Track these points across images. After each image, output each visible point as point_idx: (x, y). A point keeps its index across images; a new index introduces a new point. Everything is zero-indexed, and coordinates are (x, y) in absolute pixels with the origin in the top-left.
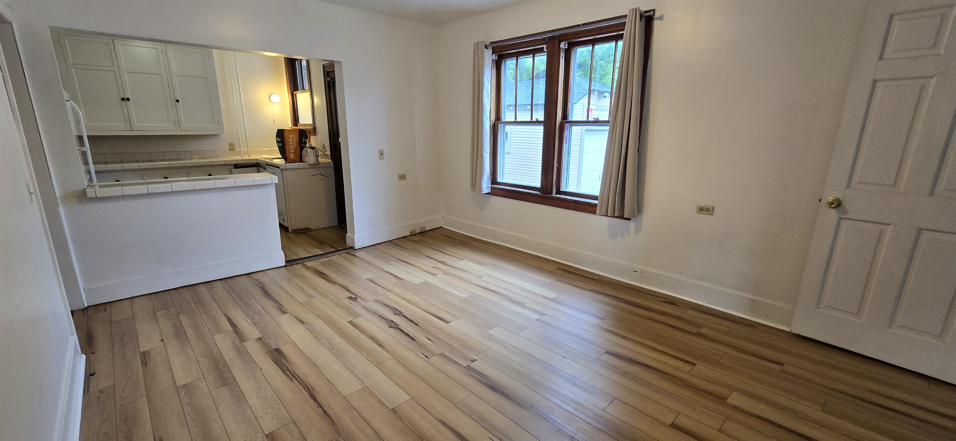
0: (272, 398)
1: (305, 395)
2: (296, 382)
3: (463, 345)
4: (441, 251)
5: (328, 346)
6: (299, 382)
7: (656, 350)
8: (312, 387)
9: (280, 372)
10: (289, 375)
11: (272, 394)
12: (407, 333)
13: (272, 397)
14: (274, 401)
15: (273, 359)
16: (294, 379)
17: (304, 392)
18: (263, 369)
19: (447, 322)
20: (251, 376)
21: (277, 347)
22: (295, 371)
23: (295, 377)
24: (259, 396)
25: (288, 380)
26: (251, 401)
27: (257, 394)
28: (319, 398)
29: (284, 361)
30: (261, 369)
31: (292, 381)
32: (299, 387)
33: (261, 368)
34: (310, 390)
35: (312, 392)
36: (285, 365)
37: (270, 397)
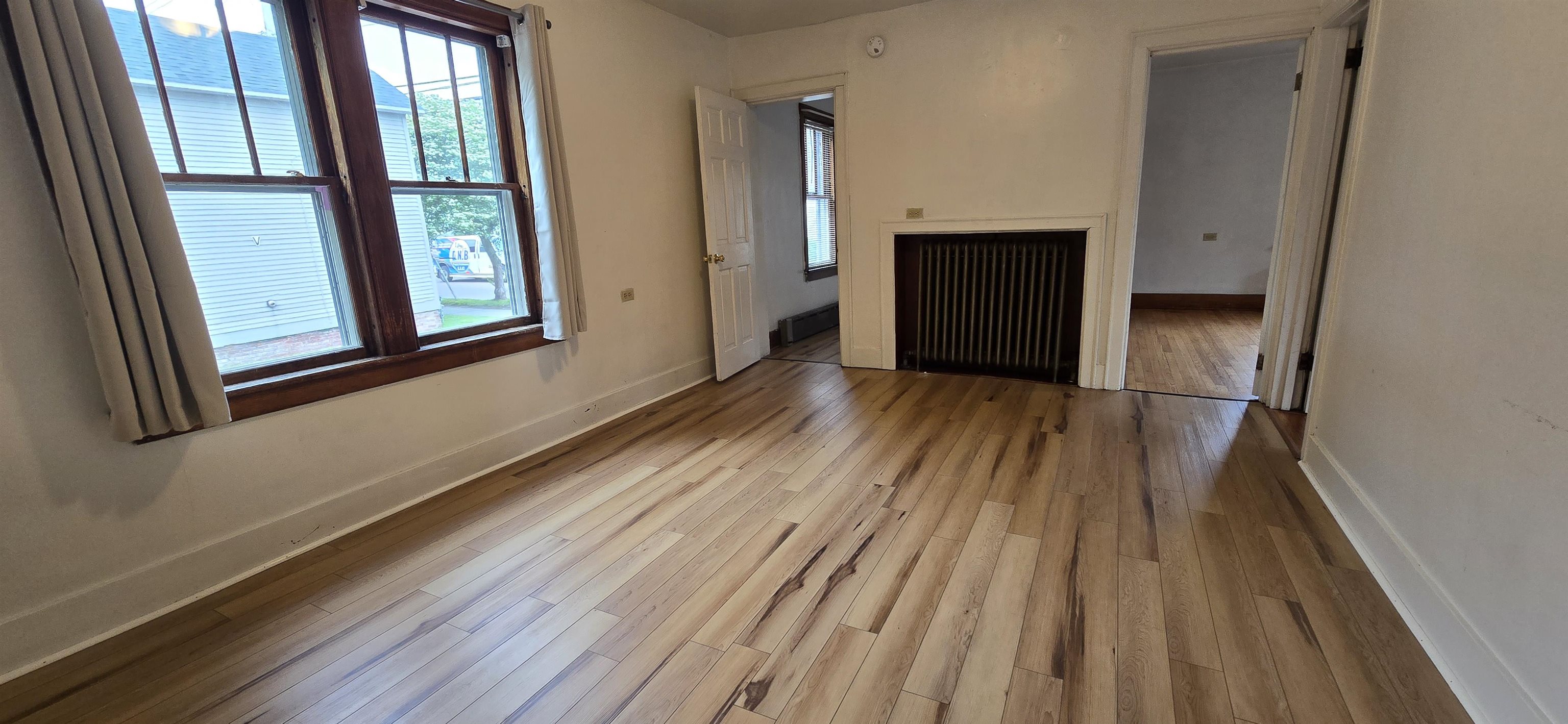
0: (1127, 593)
1: (1082, 568)
2: (1078, 590)
3: (850, 499)
4: (303, 656)
5: (975, 611)
6: (1075, 589)
7: (773, 417)
8: (1065, 572)
9: (1088, 622)
10: (1080, 608)
11: (1123, 598)
12: (857, 549)
13: (1125, 594)
14: (1126, 588)
15: (1080, 655)
16: (1078, 597)
17: (1079, 572)
18: (1112, 648)
19: (794, 526)
20: (1140, 650)
21: (1053, 679)
22: (1064, 607)
23: (1075, 599)
24: (1143, 608)
25: (1086, 601)
26: (1160, 609)
27: (1144, 613)
28: (1068, 553)
29: (1067, 636)
30: (1114, 650)
31: (1082, 596)
32: (1081, 582)
33: (1114, 652)
34: (1071, 570)
35: (1069, 567)
36: (1072, 628)
37: (1128, 596)
